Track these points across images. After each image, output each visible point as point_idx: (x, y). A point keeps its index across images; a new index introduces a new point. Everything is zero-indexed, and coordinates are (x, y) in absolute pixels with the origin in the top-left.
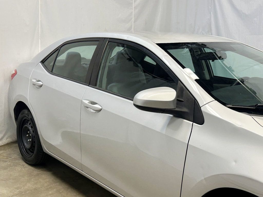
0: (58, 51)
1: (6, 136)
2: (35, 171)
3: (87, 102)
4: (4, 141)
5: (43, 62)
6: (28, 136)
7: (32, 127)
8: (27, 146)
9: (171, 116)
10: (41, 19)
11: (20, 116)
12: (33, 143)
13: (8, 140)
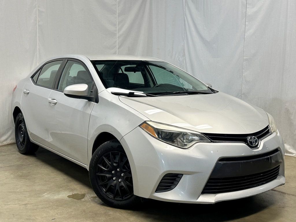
0: (40, 70)
1: (10, 138)
2: (24, 157)
3: (50, 99)
4: (8, 141)
5: (32, 77)
6: (22, 133)
7: (24, 126)
8: (21, 140)
9: (87, 100)
10: (39, 47)
11: (17, 118)
12: (24, 137)
13: (11, 141)
